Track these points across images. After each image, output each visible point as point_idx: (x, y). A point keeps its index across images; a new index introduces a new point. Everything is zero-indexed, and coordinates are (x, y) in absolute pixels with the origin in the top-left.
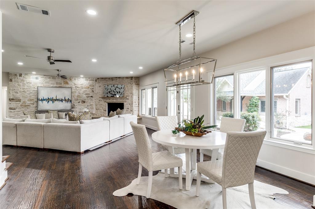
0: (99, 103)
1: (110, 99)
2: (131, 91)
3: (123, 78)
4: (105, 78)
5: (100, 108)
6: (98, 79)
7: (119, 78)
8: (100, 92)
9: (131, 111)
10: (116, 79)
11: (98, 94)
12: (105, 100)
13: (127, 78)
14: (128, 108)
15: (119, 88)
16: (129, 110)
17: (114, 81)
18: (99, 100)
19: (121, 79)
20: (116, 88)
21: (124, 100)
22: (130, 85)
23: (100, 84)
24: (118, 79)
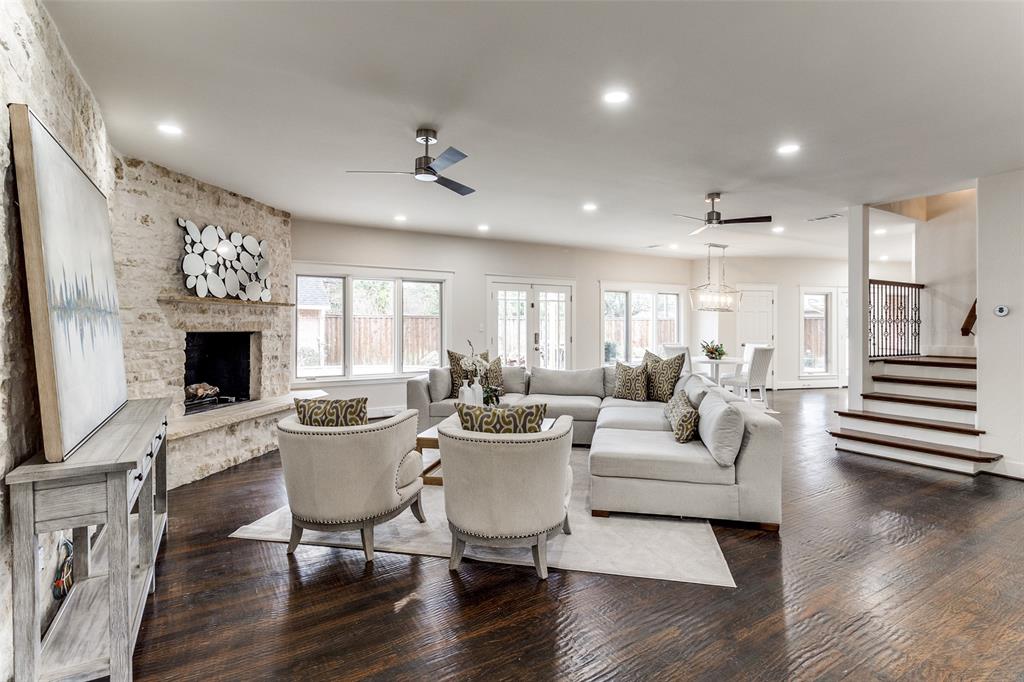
0: (141, 339)
1: (203, 312)
2: (287, 278)
3: (260, 206)
4: (181, 179)
5: (149, 367)
6: (134, 163)
7: (247, 200)
8: (144, 262)
9: (285, 366)
10: (233, 201)
11: (136, 272)
12: (178, 316)
13: (272, 211)
14: (276, 357)
15: (253, 257)
16: (278, 363)
17: (223, 211)
18: (142, 317)
19: (251, 210)
20: (239, 249)
21: (262, 319)
22: (282, 246)
23: (150, 207)
24: (242, 204)
